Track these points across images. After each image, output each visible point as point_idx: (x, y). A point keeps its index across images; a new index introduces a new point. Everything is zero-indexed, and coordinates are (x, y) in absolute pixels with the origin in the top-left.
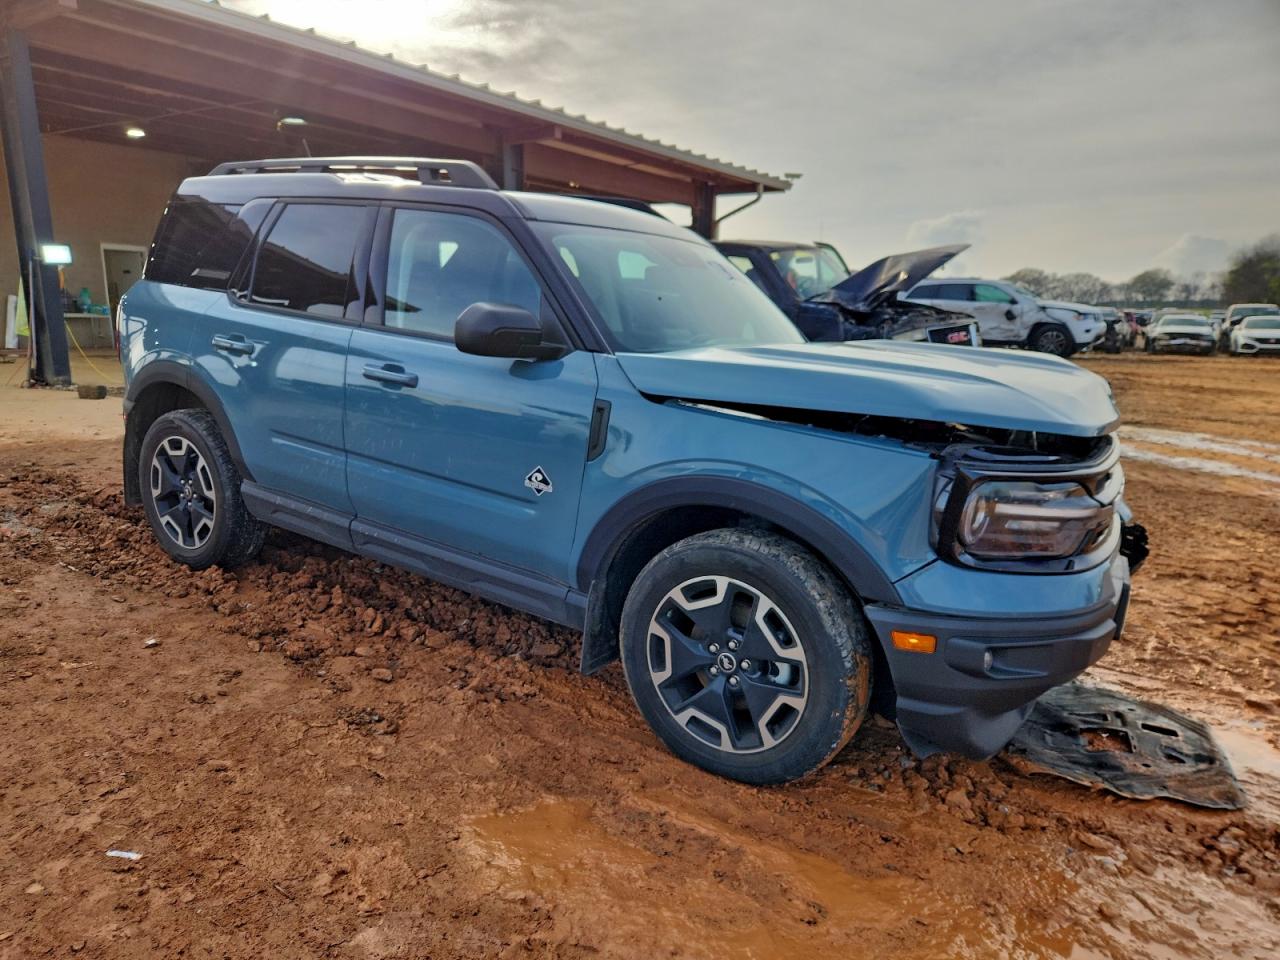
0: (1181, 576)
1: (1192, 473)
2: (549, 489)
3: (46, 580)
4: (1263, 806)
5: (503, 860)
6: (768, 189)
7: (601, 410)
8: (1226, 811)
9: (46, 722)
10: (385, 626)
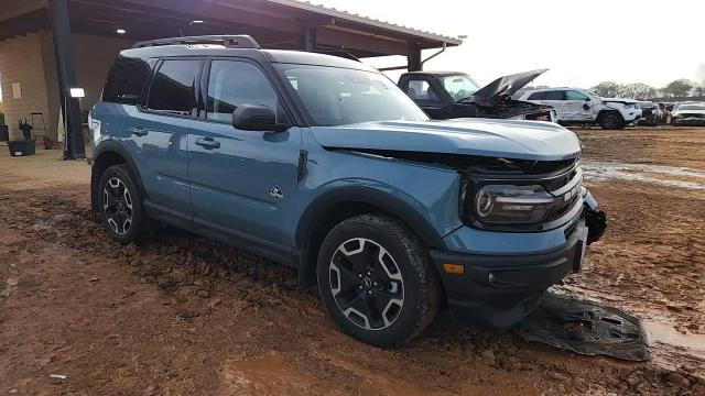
0: (648, 242)
1: (673, 188)
2: (282, 196)
3: (50, 250)
4: (660, 360)
5: (241, 380)
6: (449, 45)
7: (303, 156)
8: (636, 362)
9: (35, 316)
10: (211, 270)
